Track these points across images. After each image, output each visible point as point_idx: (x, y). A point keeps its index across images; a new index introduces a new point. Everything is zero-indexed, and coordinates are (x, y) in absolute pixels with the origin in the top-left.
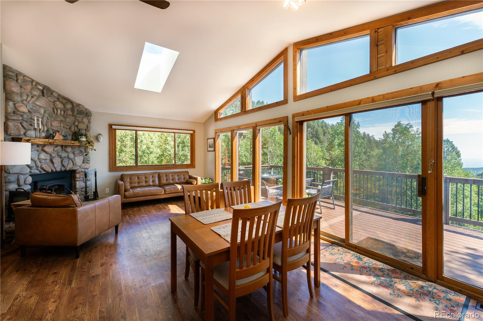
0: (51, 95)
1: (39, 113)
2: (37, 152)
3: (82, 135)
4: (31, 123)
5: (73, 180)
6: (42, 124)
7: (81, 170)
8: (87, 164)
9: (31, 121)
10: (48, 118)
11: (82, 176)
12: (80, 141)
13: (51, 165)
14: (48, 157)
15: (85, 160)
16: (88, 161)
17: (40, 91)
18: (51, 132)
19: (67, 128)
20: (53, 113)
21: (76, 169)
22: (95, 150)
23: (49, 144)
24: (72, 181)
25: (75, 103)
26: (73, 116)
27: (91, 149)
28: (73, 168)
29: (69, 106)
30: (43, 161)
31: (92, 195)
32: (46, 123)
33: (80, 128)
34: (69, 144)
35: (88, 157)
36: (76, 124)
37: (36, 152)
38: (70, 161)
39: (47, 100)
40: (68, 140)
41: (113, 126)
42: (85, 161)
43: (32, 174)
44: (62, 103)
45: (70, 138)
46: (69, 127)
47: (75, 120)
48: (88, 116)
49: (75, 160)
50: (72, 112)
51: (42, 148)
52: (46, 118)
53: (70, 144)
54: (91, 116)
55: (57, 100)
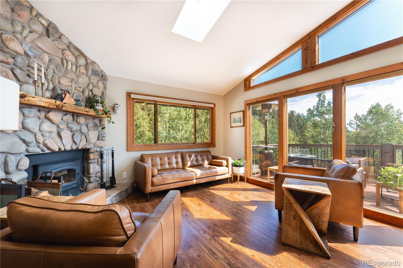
0: (59, 39)
1: (41, 59)
2: (38, 120)
3: (97, 102)
4: (28, 73)
5: (85, 162)
6: (46, 78)
7: (95, 150)
8: (103, 142)
9: (28, 70)
10: (56, 71)
11: (96, 157)
12: (95, 110)
13: (58, 140)
14: (54, 129)
15: (100, 136)
16: (103, 137)
17: (43, 28)
18: (59, 92)
19: (79, 91)
20: (62, 65)
21: (89, 147)
22: (113, 123)
23: (56, 107)
24: (84, 164)
25: (89, 59)
26: (87, 76)
27: (109, 122)
28: (87, 146)
29: (82, 61)
30: (47, 134)
31: (109, 182)
32: (52, 77)
33: (95, 94)
34: (82, 111)
35: (103, 132)
36: (91, 87)
37: (36, 119)
38: (83, 136)
39: (54, 44)
40: (81, 106)
41: (131, 95)
42: (100, 138)
43: (30, 154)
44: (73, 54)
45: (83, 104)
46: (82, 90)
47: (89, 82)
48: (103, 79)
49: (89, 135)
50: (86, 70)
51: (46, 114)
52: (52, 71)
53: (84, 112)
54: (107, 81)
55: (67, 49)
